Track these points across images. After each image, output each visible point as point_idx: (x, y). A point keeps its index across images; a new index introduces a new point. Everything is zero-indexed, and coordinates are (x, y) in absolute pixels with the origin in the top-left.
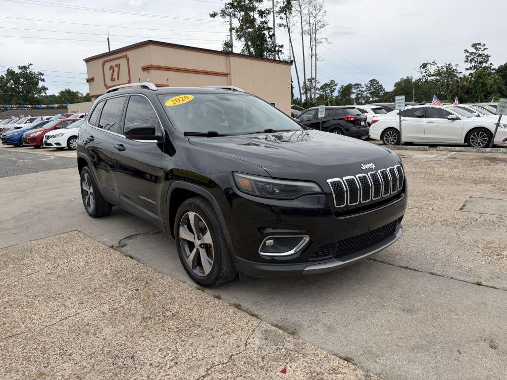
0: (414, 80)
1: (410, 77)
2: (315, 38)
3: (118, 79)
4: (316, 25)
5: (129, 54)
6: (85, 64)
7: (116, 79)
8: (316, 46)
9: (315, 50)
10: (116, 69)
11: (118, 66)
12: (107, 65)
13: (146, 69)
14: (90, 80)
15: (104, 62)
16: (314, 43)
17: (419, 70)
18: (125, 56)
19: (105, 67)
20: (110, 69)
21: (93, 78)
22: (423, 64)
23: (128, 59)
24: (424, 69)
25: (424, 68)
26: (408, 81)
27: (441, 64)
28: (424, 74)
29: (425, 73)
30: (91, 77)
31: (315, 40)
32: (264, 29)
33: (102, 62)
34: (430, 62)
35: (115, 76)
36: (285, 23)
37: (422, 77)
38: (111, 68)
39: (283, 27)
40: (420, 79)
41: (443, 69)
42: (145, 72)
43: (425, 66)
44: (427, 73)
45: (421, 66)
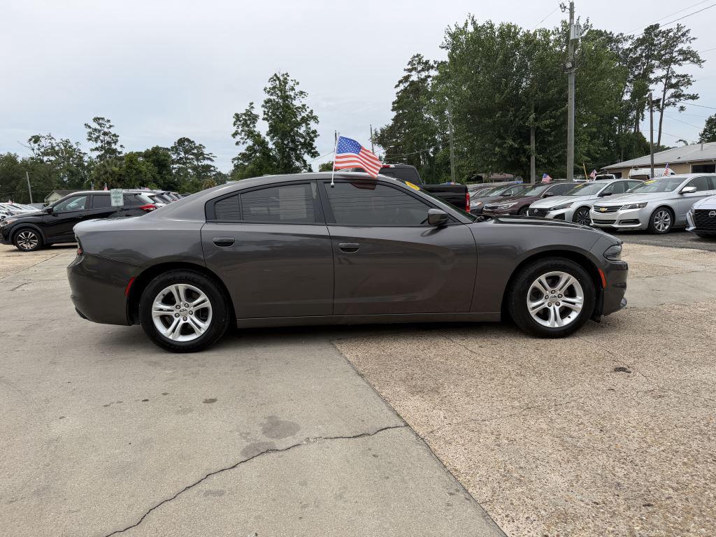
0: (20, 159)
1: (13, 153)
17: (29, 145)
22: (33, 137)
24: (37, 144)
25: (35, 142)
26: (11, 160)
27: (58, 138)
28: (36, 151)
29: (39, 149)
34: (44, 134)
37: (34, 156)
40: (32, 159)
41: (58, 146)
43: (36, 139)
44: (42, 150)
45: (30, 140)
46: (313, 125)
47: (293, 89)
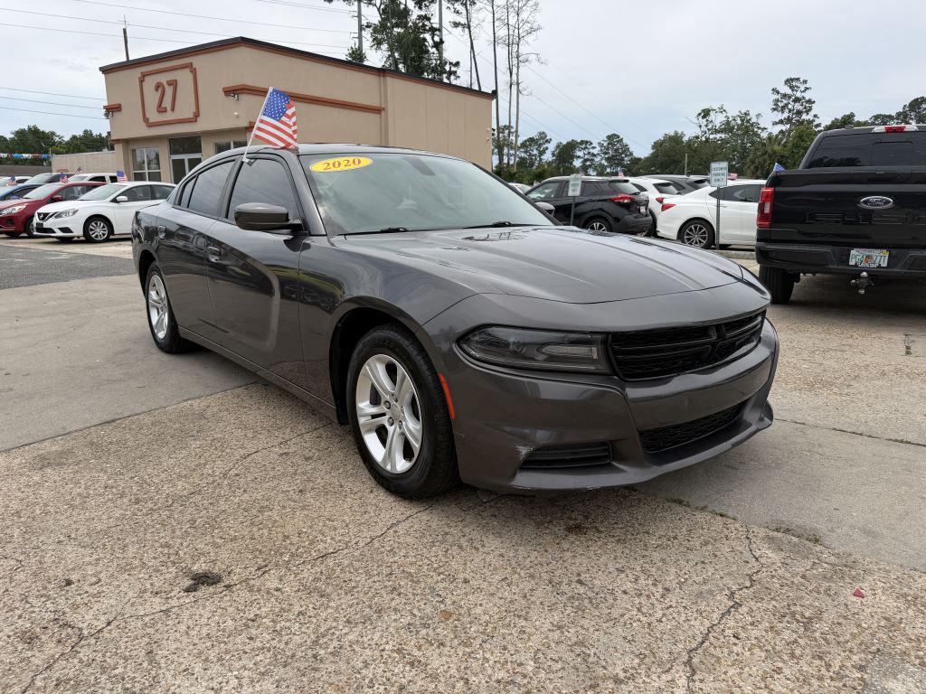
0: (685, 139)
1: (680, 132)
2: (518, 51)
3: (173, 109)
4: (519, 29)
5: (198, 61)
6: (102, 76)
7: (169, 107)
8: (518, 67)
9: (517, 75)
10: (169, 91)
11: (174, 84)
12: (150, 82)
13: (232, 92)
14: (111, 110)
15: (144, 76)
16: (515, 62)
17: (696, 121)
18: (190, 66)
19: (145, 84)
20: (157, 90)
21: (120, 105)
22: (703, 111)
23: (194, 71)
24: (704, 120)
25: (704, 117)
26: (675, 140)
27: (733, 112)
28: (704, 128)
29: (707, 126)
30: (115, 102)
31: (518, 57)
32: (425, 31)
33: (140, 76)
34: (715, 107)
35: (167, 103)
36: (464, 21)
37: (700, 134)
38: (158, 86)
39: (460, 28)
40: (697, 137)
41: (735, 120)
42: (230, 98)
43: (705, 113)
44: (710, 126)
45: (700, 114)
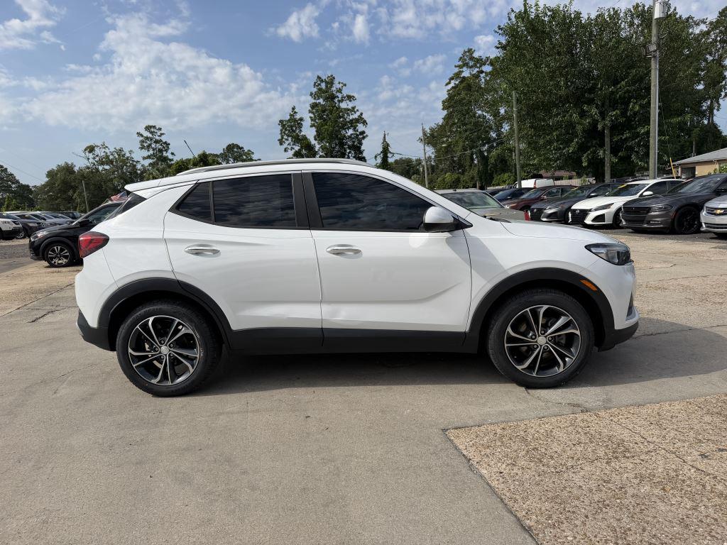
0: (76, 169)
1: (70, 163)
17: (83, 155)
22: (88, 147)
24: (92, 154)
25: (90, 152)
26: (68, 169)
27: (111, 148)
28: (91, 160)
29: (94, 158)
34: (99, 144)
37: (89, 165)
40: (88, 168)
41: (112, 154)
43: (91, 149)
44: (97, 159)
45: (86, 150)
46: (361, 127)
47: (340, 91)
